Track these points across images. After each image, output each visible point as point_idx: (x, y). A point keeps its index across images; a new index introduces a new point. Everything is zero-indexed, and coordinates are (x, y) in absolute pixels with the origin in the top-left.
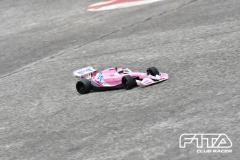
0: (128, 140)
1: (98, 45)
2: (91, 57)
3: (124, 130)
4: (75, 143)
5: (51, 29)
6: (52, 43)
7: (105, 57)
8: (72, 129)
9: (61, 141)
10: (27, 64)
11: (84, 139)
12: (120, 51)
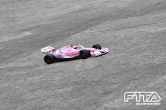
0: (144, 87)
1: (123, 21)
2: (118, 30)
3: (142, 80)
4: (108, 88)
5: (91, 10)
6: (92, 20)
7: (128, 29)
8: (106, 79)
9: (98, 87)
10: (74, 34)
11: (114, 86)
12: (139, 26)
